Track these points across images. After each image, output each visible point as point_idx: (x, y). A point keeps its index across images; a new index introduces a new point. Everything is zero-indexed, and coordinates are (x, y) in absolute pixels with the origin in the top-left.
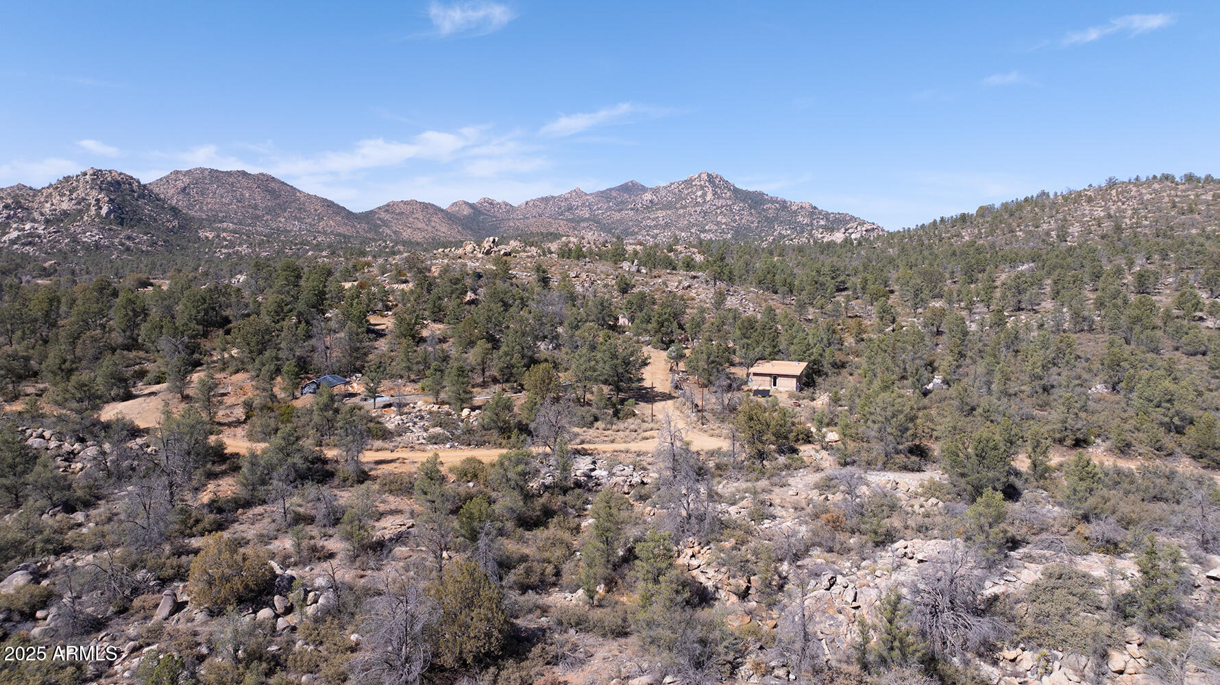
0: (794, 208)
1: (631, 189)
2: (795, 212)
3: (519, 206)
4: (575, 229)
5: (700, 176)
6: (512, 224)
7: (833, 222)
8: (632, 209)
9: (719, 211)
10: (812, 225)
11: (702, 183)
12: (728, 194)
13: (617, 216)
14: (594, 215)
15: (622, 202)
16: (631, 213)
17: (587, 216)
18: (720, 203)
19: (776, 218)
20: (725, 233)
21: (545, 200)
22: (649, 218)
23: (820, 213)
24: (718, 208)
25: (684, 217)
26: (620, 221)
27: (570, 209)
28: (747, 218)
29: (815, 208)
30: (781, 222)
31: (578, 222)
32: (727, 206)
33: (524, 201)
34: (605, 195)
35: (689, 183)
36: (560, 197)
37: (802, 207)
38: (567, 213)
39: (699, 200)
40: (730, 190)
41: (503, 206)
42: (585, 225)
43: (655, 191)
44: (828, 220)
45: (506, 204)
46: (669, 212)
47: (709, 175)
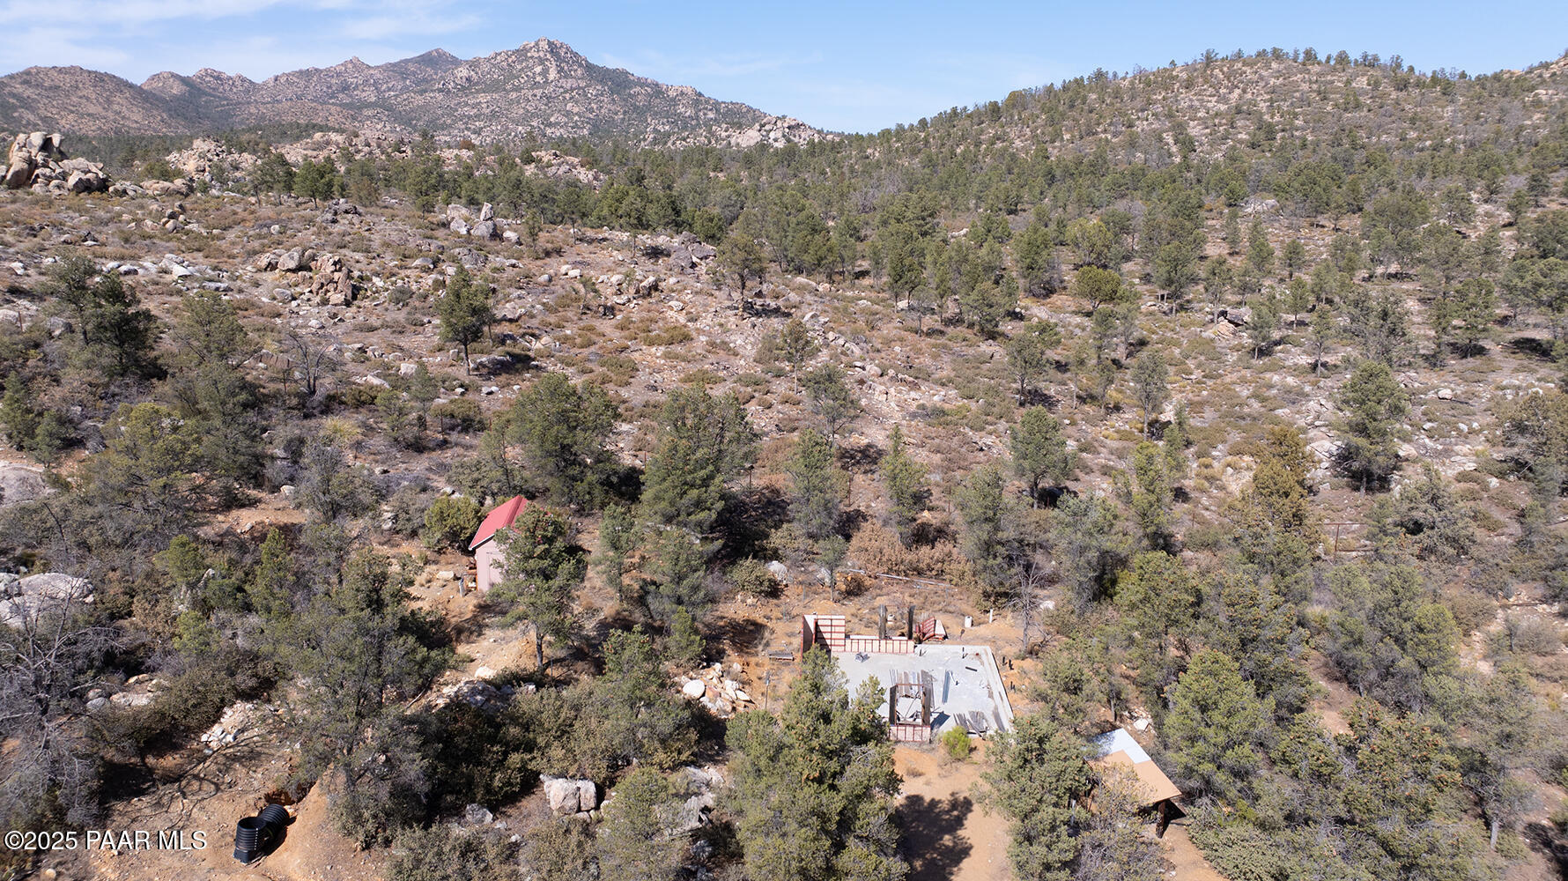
0: (672, 94)
1: (436, 60)
2: (673, 99)
3: (265, 84)
4: (354, 118)
5: (537, 44)
6: (253, 110)
7: (725, 115)
8: (440, 91)
9: (568, 96)
10: (697, 118)
11: (542, 54)
12: (579, 72)
13: (419, 100)
14: (384, 98)
15: (425, 80)
16: (440, 96)
17: (373, 99)
18: (568, 84)
19: (648, 108)
20: (579, 128)
21: (306, 74)
22: (467, 104)
23: (707, 102)
24: (566, 92)
25: (518, 103)
26: (425, 108)
27: (345, 88)
28: (608, 107)
29: (700, 95)
30: (656, 113)
31: (360, 108)
32: (579, 88)
33: (272, 76)
34: (398, 70)
35: (522, 53)
36: (328, 70)
37: (682, 93)
38: (341, 96)
39: (538, 79)
40: (580, 65)
41: (238, 83)
42: (370, 112)
43: (474, 64)
44: (718, 111)
45: (244, 80)
46: (495, 96)
47: (550, 44)
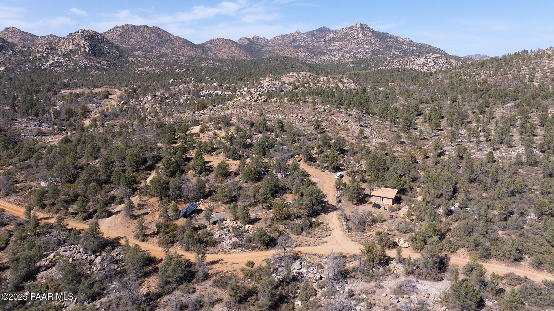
0: (401, 41)
1: (323, 30)
2: (402, 43)
3: (271, 40)
4: (296, 51)
5: (356, 25)
6: (267, 49)
7: (420, 48)
8: (323, 41)
9: (365, 42)
10: (410, 49)
11: (357, 28)
12: (370, 34)
13: (316, 45)
14: (306, 44)
15: (319, 37)
16: (323, 43)
17: (302, 44)
18: (365, 38)
19: (392, 46)
20: (367, 54)
21: (283, 36)
22: (331, 46)
23: (414, 43)
24: (364, 41)
25: (348, 45)
26: (318, 47)
27: (294, 41)
28: (378, 46)
29: (412, 41)
30: (395, 48)
31: (298, 48)
32: (369, 40)
33: (273, 37)
34: (311, 34)
35: (351, 28)
36: (290, 35)
37: (405, 41)
38: (293, 43)
39: (355, 37)
40: (370, 32)
41: (263, 40)
42: (301, 49)
43: (335, 32)
44: (417, 47)
45: (265, 39)
46: (341, 43)
47: (361, 24)
